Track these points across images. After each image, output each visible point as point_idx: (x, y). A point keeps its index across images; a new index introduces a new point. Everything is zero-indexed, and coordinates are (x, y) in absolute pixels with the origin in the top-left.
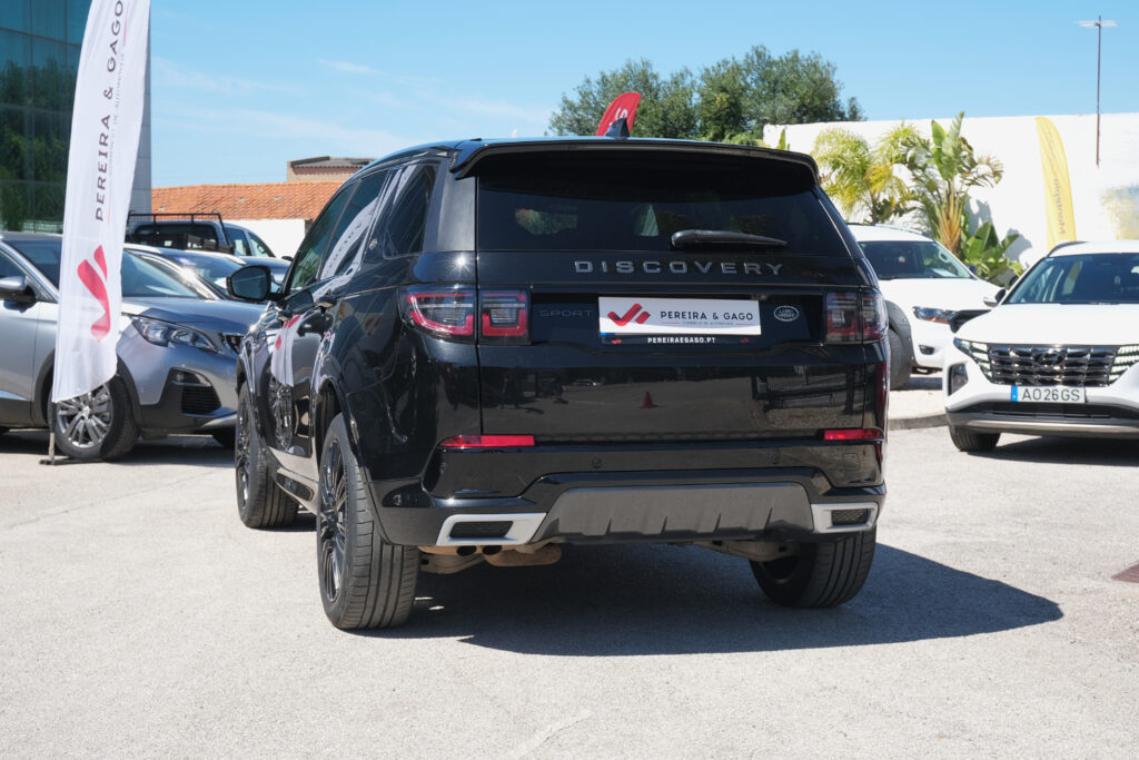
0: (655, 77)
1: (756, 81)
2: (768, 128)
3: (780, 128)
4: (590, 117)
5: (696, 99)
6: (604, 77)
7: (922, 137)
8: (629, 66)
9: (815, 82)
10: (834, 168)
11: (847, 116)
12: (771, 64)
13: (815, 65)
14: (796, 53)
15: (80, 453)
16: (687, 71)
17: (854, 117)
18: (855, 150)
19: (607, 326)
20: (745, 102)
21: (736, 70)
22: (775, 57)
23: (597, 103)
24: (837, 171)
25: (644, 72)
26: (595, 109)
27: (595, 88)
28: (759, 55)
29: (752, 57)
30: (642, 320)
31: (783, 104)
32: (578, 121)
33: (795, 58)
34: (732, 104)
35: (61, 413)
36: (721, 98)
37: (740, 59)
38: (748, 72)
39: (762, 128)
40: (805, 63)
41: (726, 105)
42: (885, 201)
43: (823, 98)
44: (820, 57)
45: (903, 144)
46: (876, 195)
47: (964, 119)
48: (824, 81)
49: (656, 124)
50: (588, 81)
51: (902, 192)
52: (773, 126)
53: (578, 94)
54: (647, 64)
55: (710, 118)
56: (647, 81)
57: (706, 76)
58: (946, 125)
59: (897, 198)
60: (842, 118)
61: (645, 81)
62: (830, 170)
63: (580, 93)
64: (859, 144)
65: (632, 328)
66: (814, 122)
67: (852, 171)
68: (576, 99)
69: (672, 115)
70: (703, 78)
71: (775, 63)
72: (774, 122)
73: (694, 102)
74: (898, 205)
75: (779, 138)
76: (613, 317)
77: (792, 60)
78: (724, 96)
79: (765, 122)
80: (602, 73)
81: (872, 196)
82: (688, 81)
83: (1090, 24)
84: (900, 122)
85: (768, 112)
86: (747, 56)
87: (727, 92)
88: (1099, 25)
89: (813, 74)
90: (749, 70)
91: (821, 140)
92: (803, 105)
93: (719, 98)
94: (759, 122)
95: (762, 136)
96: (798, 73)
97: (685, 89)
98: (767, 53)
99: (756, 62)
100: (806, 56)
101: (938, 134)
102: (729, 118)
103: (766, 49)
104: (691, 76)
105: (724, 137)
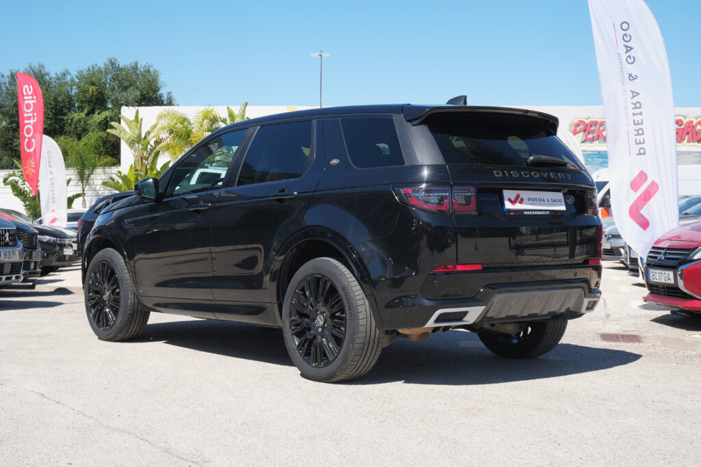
0: (48, 74)
2: (124, 108)
3: (134, 108)
5: (75, 89)
7: (222, 117)
8: (30, 67)
9: (149, 81)
10: (170, 134)
11: (166, 102)
12: (121, 69)
13: (149, 71)
14: (136, 64)
16: (67, 72)
17: (170, 103)
18: (182, 123)
19: (508, 205)
20: (107, 92)
21: (100, 72)
22: (123, 65)
24: (172, 135)
25: (40, 71)
28: (112, 64)
30: (521, 202)
31: (133, 94)
33: (135, 68)
34: (99, 93)
37: (101, 65)
39: (120, 109)
40: (142, 70)
41: (96, 93)
43: (154, 91)
44: (152, 66)
47: (248, 107)
48: (154, 81)
49: (50, 104)
52: (126, 108)
54: (42, 66)
57: (81, 77)
58: (236, 110)
60: (163, 104)
61: (41, 77)
62: (168, 135)
64: (184, 120)
65: (518, 206)
66: (149, 106)
67: (181, 136)
69: (60, 99)
71: (123, 69)
73: (74, 91)
75: (135, 115)
76: (510, 200)
77: (133, 68)
78: (94, 88)
79: (122, 105)
82: (68, 78)
83: (316, 55)
85: (123, 99)
86: (105, 64)
87: (96, 86)
88: (321, 56)
89: (148, 76)
90: (106, 73)
91: (160, 117)
92: (142, 95)
93: (92, 89)
94: (118, 106)
95: (120, 113)
96: (138, 75)
97: (66, 83)
98: (117, 63)
99: (110, 68)
100: (143, 66)
101: (231, 115)
102: (98, 102)
103: (116, 60)
104: (70, 74)
105: (94, 113)
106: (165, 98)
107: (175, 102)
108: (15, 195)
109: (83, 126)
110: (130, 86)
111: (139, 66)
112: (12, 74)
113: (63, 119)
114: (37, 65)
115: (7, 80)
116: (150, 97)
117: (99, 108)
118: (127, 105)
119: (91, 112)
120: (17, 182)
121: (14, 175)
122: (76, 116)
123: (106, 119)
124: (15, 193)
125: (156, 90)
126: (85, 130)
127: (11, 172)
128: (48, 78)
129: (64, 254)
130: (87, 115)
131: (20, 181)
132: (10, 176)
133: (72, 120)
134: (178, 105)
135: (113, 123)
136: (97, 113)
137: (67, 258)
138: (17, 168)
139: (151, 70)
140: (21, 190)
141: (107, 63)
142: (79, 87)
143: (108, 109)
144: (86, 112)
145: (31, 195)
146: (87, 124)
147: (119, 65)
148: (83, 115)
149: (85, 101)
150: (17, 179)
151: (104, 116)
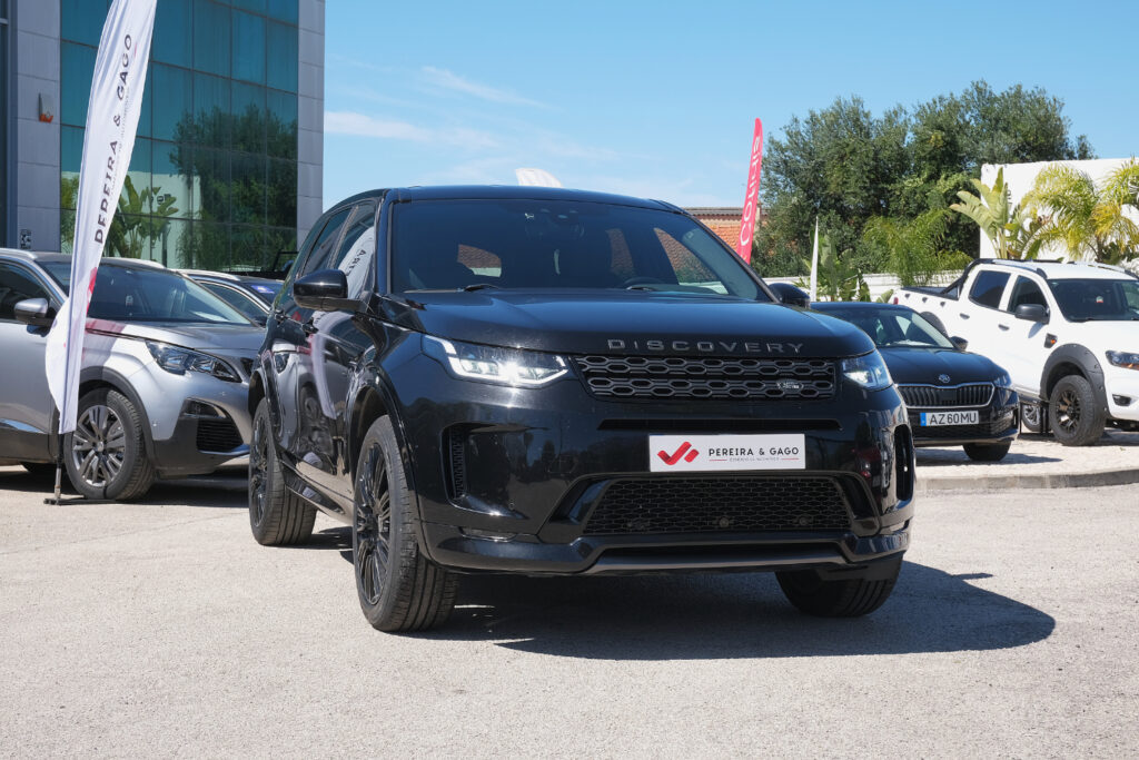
0: (867, 116)
1: (975, 119)
2: (986, 168)
3: (998, 166)
4: (799, 158)
5: (910, 137)
6: (813, 116)
8: (838, 104)
9: (1038, 119)
10: (1055, 208)
11: (1076, 155)
12: (993, 100)
13: (1039, 101)
14: (1020, 86)
15: (93, 493)
16: (901, 109)
17: (1084, 155)
18: (1079, 189)
20: (962, 141)
21: (954, 107)
22: (997, 93)
23: (805, 144)
25: (856, 112)
26: (804, 150)
27: (803, 128)
28: (980, 91)
29: (972, 94)
31: (1005, 142)
32: (785, 162)
33: (1018, 94)
34: (948, 143)
35: (76, 447)
36: (936, 136)
37: (958, 95)
38: (968, 108)
39: (980, 168)
40: (1028, 98)
41: (941, 143)
42: (1112, 244)
43: (1047, 136)
44: (1045, 92)
45: (1132, 183)
46: (1102, 238)
48: (1048, 118)
50: (796, 120)
51: (1130, 234)
52: (991, 166)
53: (785, 135)
54: (857, 101)
55: (924, 158)
56: (858, 120)
59: (1126, 240)
60: (1071, 156)
61: (854, 119)
62: (1052, 210)
63: (788, 133)
64: (1084, 183)
67: (1075, 212)
68: (784, 140)
69: (884, 154)
70: (918, 115)
71: (996, 99)
72: (993, 162)
73: (907, 140)
74: (1127, 248)
75: (996, 176)
77: (1015, 96)
78: (940, 135)
79: (984, 162)
80: (811, 112)
81: (1098, 238)
82: (901, 120)
84: (1128, 160)
85: (986, 151)
86: (966, 92)
87: (943, 130)
91: (1041, 180)
92: (1025, 143)
93: (934, 136)
94: (980, 163)
95: (979, 175)
97: (896, 128)
98: (988, 88)
99: (975, 98)
100: (1030, 92)
102: (944, 158)
103: (987, 85)
104: (906, 113)
105: (939, 178)
106: (1072, 142)
107: (1093, 154)
109: (919, 201)
111: (1023, 93)
113: (887, 190)
114: (849, 100)
116: (1043, 142)
117: (947, 170)
119: (934, 177)
122: (909, 183)
123: (954, 187)
126: (922, 208)
128: (866, 121)
130: (927, 181)
133: (901, 190)
134: (1097, 158)
135: (962, 194)
136: (943, 176)
141: (971, 90)
142: (916, 134)
143: (962, 169)
144: (925, 176)
146: (927, 197)
147: (991, 93)
148: (920, 182)
151: (953, 183)
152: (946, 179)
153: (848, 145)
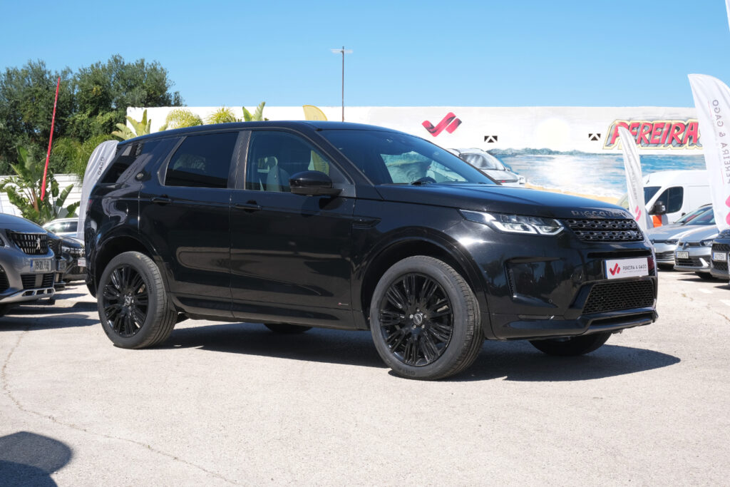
0: (48, 72)
3: (141, 109)
7: (237, 118)
8: (30, 65)
9: (156, 80)
12: (125, 67)
13: (155, 69)
14: (143, 61)
16: (69, 70)
17: (178, 104)
20: (113, 92)
21: (105, 70)
22: (128, 63)
23: (5, 89)
26: (5, 93)
28: (116, 61)
29: (112, 63)
31: (139, 93)
33: (142, 66)
34: (103, 93)
39: (126, 110)
40: (148, 68)
41: (100, 93)
43: (160, 91)
44: (159, 64)
47: (265, 107)
52: (132, 109)
54: (43, 64)
56: (42, 75)
57: (83, 75)
58: (252, 111)
61: (39, 74)
64: (196, 121)
66: (156, 106)
69: (61, 99)
71: (128, 67)
77: (139, 66)
78: (99, 88)
79: (128, 105)
82: (70, 76)
83: (338, 51)
84: (221, 108)
85: (129, 99)
86: (109, 62)
87: (100, 85)
88: (343, 52)
89: (155, 76)
90: (111, 71)
91: (171, 118)
92: (148, 95)
93: (96, 88)
94: (123, 105)
95: (126, 114)
96: (144, 74)
97: (68, 82)
98: (122, 60)
99: (115, 66)
100: (150, 63)
101: (247, 115)
102: (101, 102)
103: (121, 58)
104: (72, 73)
105: (98, 114)
106: (172, 99)
107: (184, 103)
108: (13, 203)
109: (86, 128)
110: (136, 86)
111: (145, 64)
112: (9, 71)
113: (64, 121)
114: (37, 62)
115: (3, 79)
116: (157, 97)
117: (103, 109)
118: (133, 106)
119: (95, 113)
120: (14, 189)
121: (11, 181)
122: (78, 117)
123: (110, 121)
124: (12, 201)
125: (163, 90)
126: (88, 133)
127: (8, 178)
128: (48, 76)
129: (79, 265)
130: (90, 116)
131: (18, 187)
132: (7, 182)
133: (74, 122)
134: (186, 106)
135: (119, 125)
136: (100, 114)
137: (81, 270)
138: (14, 173)
139: (158, 68)
140: (18, 197)
141: (112, 60)
142: (81, 86)
143: (112, 110)
144: (89, 112)
145: (29, 203)
146: (90, 127)
147: (124, 63)
148: (85, 116)
149: (88, 102)
150: (14, 185)
151: (108, 118)
152: (102, 115)
153: (37, 91)
